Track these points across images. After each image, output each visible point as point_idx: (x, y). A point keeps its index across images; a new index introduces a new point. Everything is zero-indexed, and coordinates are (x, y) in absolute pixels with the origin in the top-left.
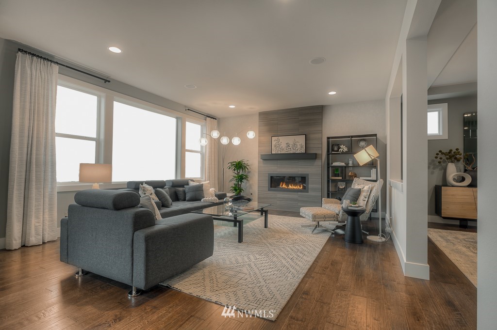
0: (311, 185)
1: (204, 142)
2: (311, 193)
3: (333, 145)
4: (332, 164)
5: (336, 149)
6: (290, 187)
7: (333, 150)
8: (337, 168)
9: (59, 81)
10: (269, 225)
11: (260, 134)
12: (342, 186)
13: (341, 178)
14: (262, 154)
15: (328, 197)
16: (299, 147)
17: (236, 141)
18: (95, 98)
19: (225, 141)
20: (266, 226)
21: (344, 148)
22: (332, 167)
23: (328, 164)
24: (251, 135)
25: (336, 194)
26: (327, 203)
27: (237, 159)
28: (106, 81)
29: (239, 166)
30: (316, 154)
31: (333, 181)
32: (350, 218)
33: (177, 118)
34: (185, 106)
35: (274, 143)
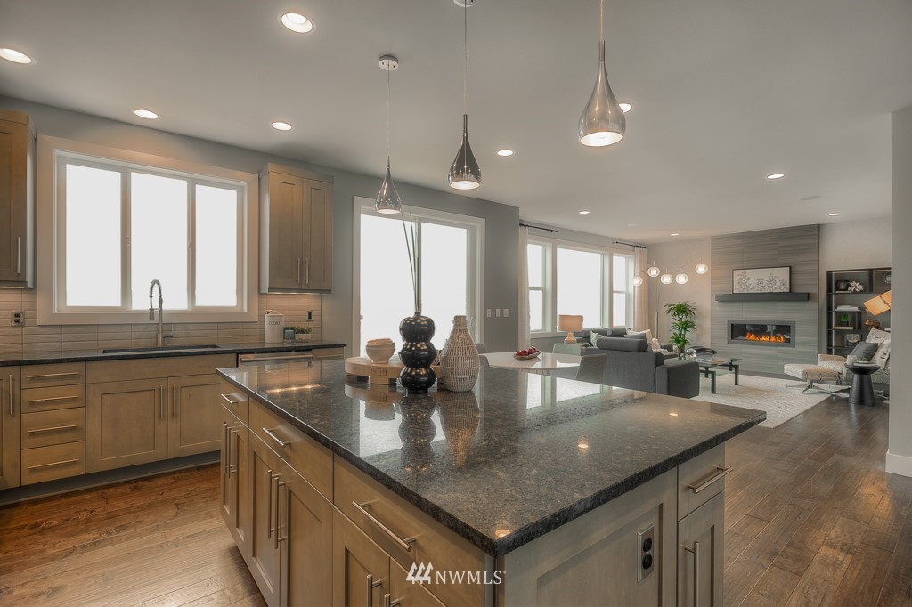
0: (799, 337)
1: (638, 281)
2: (798, 348)
3: (838, 282)
4: (836, 308)
5: (842, 286)
6: (763, 339)
7: (837, 289)
8: (844, 314)
9: (529, 241)
10: (740, 383)
11: (713, 266)
12: (853, 338)
13: (852, 328)
14: (718, 293)
15: (829, 352)
16: (778, 283)
17: (681, 279)
18: (540, 247)
19: (666, 280)
20: (736, 384)
21: (857, 286)
22: (836, 312)
23: (829, 308)
24: (701, 269)
25: (842, 350)
26: (824, 360)
27: (679, 301)
28: (552, 231)
29: (682, 309)
30: (808, 293)
31: (838, 332)
32: (856, 377)
33: (602, 254)
34: (613, 239)
35: (736, 279)
